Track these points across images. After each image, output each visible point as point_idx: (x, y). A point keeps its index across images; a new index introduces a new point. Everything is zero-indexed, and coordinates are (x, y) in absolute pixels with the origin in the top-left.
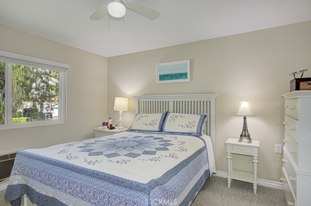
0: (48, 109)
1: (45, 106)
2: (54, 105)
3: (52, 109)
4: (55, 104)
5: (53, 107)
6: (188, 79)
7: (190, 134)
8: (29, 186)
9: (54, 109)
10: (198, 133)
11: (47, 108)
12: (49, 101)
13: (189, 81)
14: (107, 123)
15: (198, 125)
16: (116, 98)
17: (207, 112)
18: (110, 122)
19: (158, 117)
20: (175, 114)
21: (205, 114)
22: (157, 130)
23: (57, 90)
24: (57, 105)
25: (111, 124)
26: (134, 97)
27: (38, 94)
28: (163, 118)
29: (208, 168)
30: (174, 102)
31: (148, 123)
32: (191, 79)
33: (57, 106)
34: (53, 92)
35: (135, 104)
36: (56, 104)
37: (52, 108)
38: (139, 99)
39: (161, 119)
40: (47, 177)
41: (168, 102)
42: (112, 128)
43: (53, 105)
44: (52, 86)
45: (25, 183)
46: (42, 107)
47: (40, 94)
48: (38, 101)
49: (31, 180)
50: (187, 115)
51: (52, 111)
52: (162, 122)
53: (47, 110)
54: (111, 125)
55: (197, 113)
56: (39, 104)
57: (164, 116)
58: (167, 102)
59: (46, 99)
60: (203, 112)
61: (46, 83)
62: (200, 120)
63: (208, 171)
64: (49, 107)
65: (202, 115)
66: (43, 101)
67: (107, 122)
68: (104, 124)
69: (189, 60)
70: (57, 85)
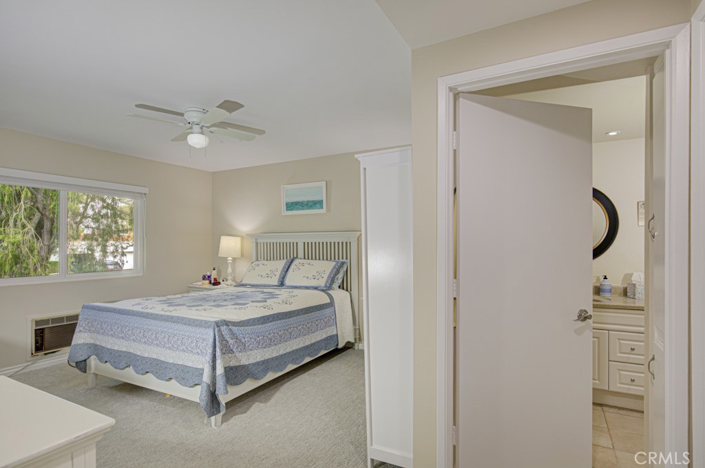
0: (116, 254)
1: (111, 249)
2: (127, 247)
3: (123, 254)
4: (128, 244)
5: (125, 251)
6: (324, 211)
7: (316, 288)
8: (98, 344)
9: (128, 255)
10: (326, 286)
11: (113, 253)
12: (117, 240)
13: (325, 212)
14: (209, 277)
15: (329, 276)
16: (222, 237)
17: (347, 259)
18: (214, 275)
19: (281, 264)
20: (303, 261)
21: (344, 260)
22: (276, 284)
23: (131, 222)
24: (132, 246)
25: (216, 277)
26: (250, 235)
27: (98, 228)
28: (287, 267)
29: (335, 333)
30: (304, 243)
31: (264, 275)
32: (328, 210)
33: (131, 249)
34: (125, 223)
35: (250, 246)
36: (131, 244)
37: (123, 252)
38: (256, 239)
39: (284, 267)
40: (120, 329)
41: (297, 243)
42: (216, 283)
43: (124, 246)
44: (122, 212)
45: (92, 342)
46: (104, 251)
47: (101, 227)
48: (97, 240)
49: (100, 337)
50: (318, 261)
51: (124, 258)
52: (284, 273)
53: (115, 257)
54: (215, 279)
55: (331, 259)
56: (98, 245)
57: (288, 264)
58: (295, 244)
59: (111, 237)
60: (343, 259)
61: (113, 208)
62: (333, 269)
63: (336, 337)
64: (117, 251)
65: (337, 262)
66: (107, 241)
67: (209, 274)
68: (204, 278)
69: (324, 183)
70: (132, 212)
